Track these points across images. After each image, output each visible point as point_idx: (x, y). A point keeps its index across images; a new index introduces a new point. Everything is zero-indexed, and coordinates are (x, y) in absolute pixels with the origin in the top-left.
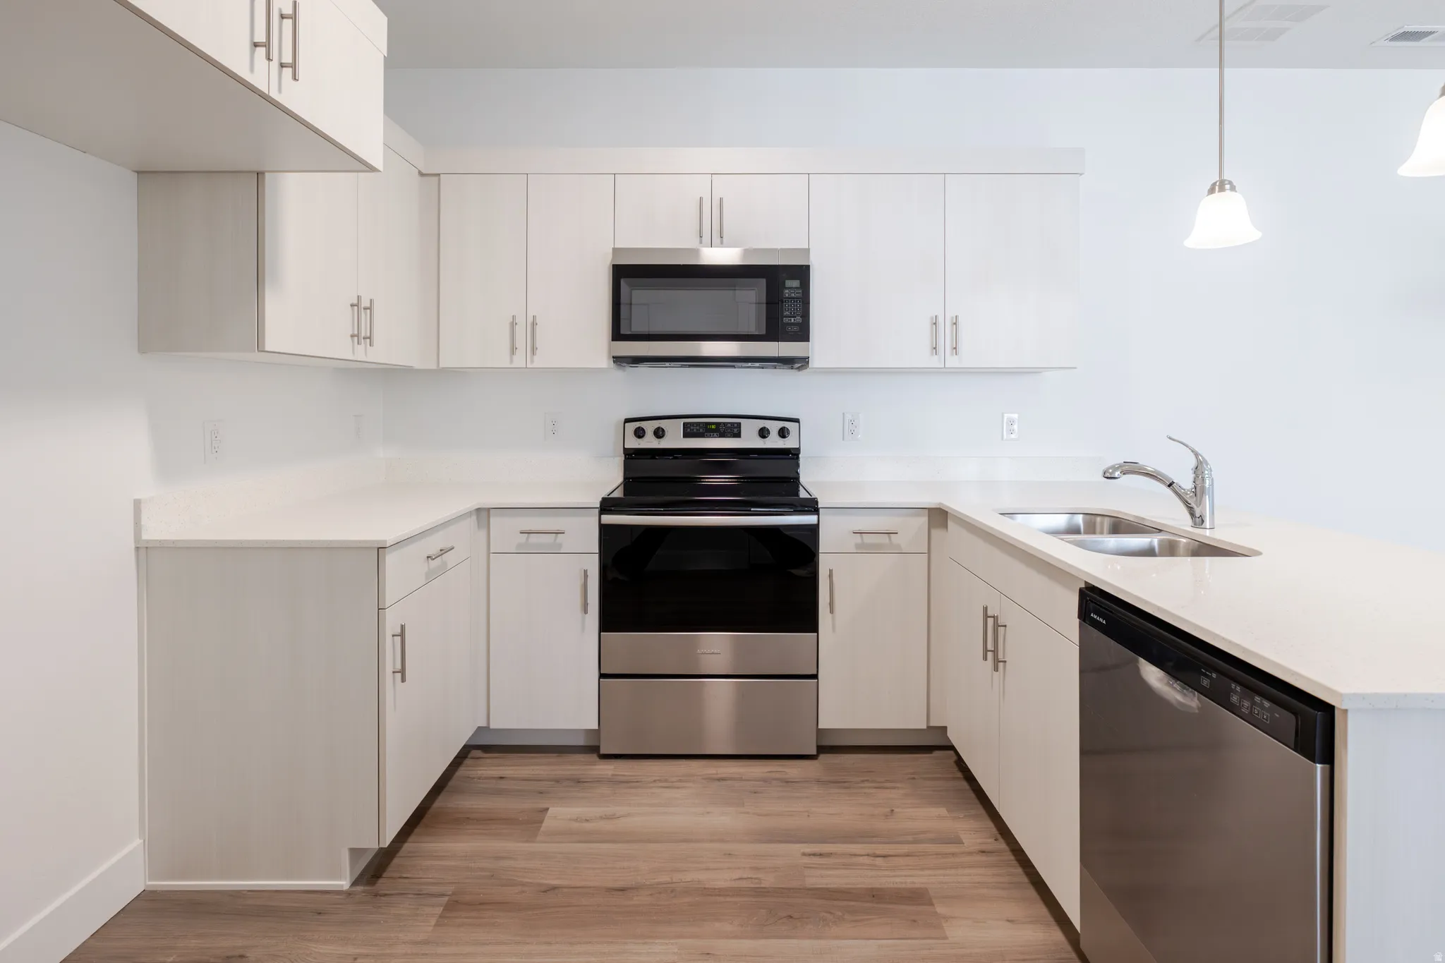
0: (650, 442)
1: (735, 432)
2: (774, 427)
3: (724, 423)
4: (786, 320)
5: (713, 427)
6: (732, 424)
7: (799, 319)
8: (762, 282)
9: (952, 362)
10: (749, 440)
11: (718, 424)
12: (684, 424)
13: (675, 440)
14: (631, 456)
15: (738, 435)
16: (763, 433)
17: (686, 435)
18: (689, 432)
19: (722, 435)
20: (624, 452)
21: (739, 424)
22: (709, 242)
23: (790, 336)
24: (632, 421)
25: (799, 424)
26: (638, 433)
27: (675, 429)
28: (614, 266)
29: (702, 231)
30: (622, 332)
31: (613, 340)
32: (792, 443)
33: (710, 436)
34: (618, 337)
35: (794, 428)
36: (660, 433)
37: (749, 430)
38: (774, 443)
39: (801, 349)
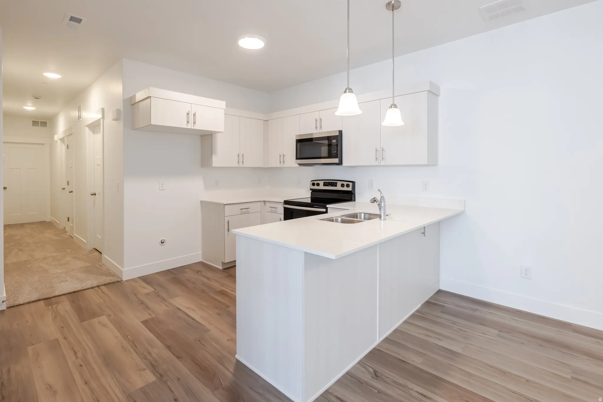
0: (316, 187)
1: (335, 184)
2: (345, 183)
3: (333, 182)
4: (332, 152)
5: (331, 183)
6: (335, 182)
7: (336, 152)
8: (327, 141)
9: (383, 163)
10: (339, 188)
11: (332, 182)
12: (324, 182)
13: (322, 187)
14: (313, 191)
15: (336, 186)
16: (343, 185)
18: (325, 184)
19: (332, 186)
20: (311, 189)
21: (337, 183)
22: (319, 131)
23: (336, 157)
24: (312, 181)
25: (353, 183)
26: (313, 184)
27: (321, 183)
28: (296, 140)
29: (317, 128)
30: (298, 157)
31: (296, 159)
32: (350, 189)
33: (329, 186)
34: (297, 158)
35: (351, 184)
36: (318, 185)
37: (339, 184)
38: (345, 189)
39: (336, 160)
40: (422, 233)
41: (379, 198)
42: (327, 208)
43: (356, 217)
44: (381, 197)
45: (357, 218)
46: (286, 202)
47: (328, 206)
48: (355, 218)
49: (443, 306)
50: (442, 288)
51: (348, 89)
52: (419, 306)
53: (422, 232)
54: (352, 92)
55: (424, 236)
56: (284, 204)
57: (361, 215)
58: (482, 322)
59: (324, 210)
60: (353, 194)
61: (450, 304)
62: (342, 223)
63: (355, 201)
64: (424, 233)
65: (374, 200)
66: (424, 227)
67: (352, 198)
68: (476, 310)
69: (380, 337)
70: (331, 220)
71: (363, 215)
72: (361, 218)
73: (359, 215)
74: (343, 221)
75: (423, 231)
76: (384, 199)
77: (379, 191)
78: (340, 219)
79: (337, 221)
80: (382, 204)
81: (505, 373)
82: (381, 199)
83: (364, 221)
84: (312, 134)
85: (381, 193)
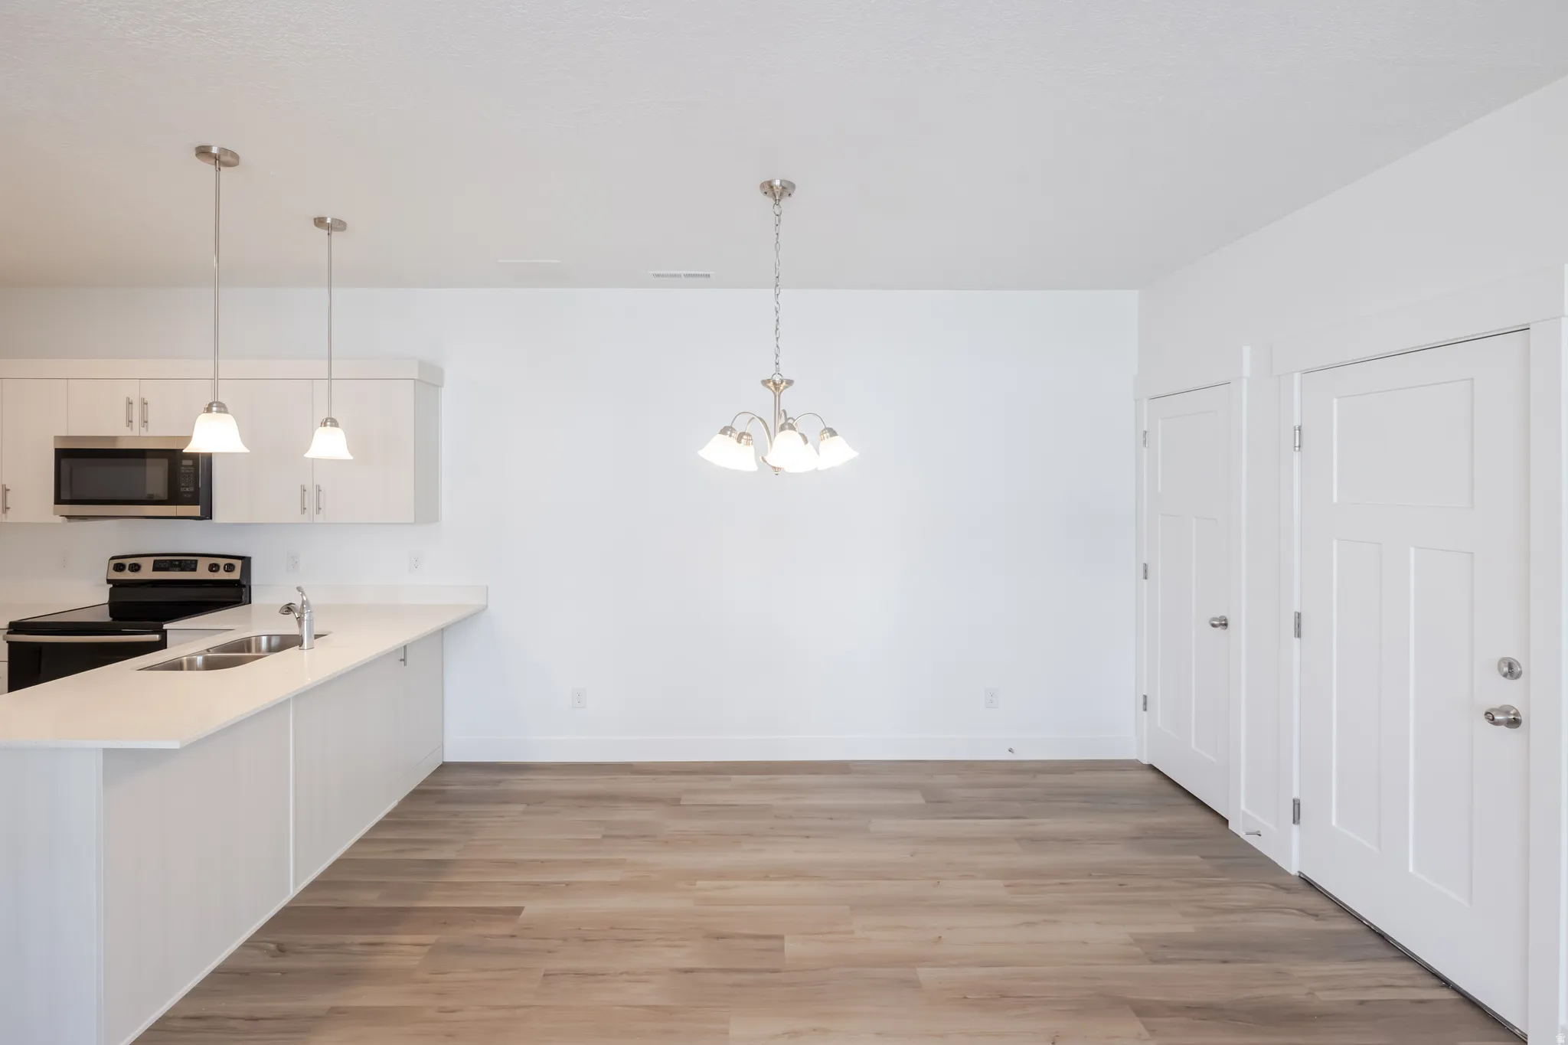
0: (127, 575)
1: (192, 566)
2: (222, 562)
3: (185, 560)
4: (182, 490)
5: (177, 563)
6: (194, 560)
7: (192, 489)
8: (165, 462)
9: (319, 519)
10: (202, 573)
11: (179, 561)
12: (155, 561)
13: (147, 573)
14: (116, 586)
15: (194, 570)
16: (214, 568)
17: (155, 569)
18: (157, 567)
19: (182, 570)
20: (109, 581)
21: (196, 561)
22: (137, 430)
23: (193, 501)
24: (113, 558)
25: (246, 561)
26: (119, 568)
27: (147, 564)
28: (56, 449)
29: (131, 422)
30: (65, 496)
31: (55, 504)
32: (235, 575)
33: (173, 571)
34: (58, 501)
35: (238, 564)
36: (135, 568)
37: (203, 565)
38: (222, 575)
39: (196, 510)
40: (401, 660)
41: (298, 603)
42: (164, 633)
43: (246, 650)
44: (303, 602)
45: (249, 651)
46: (16, 627)
47: (165, 626)
48: (244, 652)
49: (443, 792)
50: (449, 758)
51: (215, 405)
52: (394, 803)
53: (400, 658)
54: (226, 412)
55: (405, 664)
56: (8, 633)
57: (260, 641)
58: (506, 799)
59: (157, 637)
60: (244, 586)
61: (456, 785)
62: (207, 669)
63: (250, 603)
64: (404, 660)
65: (288, 609)
66: (405, 647)
67: (241, 598)
68: (499, 782)
69: (296, 884)
70: (176, 666)
71: (264, 639)
72: (259, 650)
73: (256, 640)
74: (211, 665)
75: (403, 654)
76: (309, 607)
77: (299, 591)
78: (199, 659)
79: (191, 666)
80: (305, 618)
81: (515, 863)
82: (302, 605)
83: (265, 656)
84: (114, 439)
85: (303, 594)
